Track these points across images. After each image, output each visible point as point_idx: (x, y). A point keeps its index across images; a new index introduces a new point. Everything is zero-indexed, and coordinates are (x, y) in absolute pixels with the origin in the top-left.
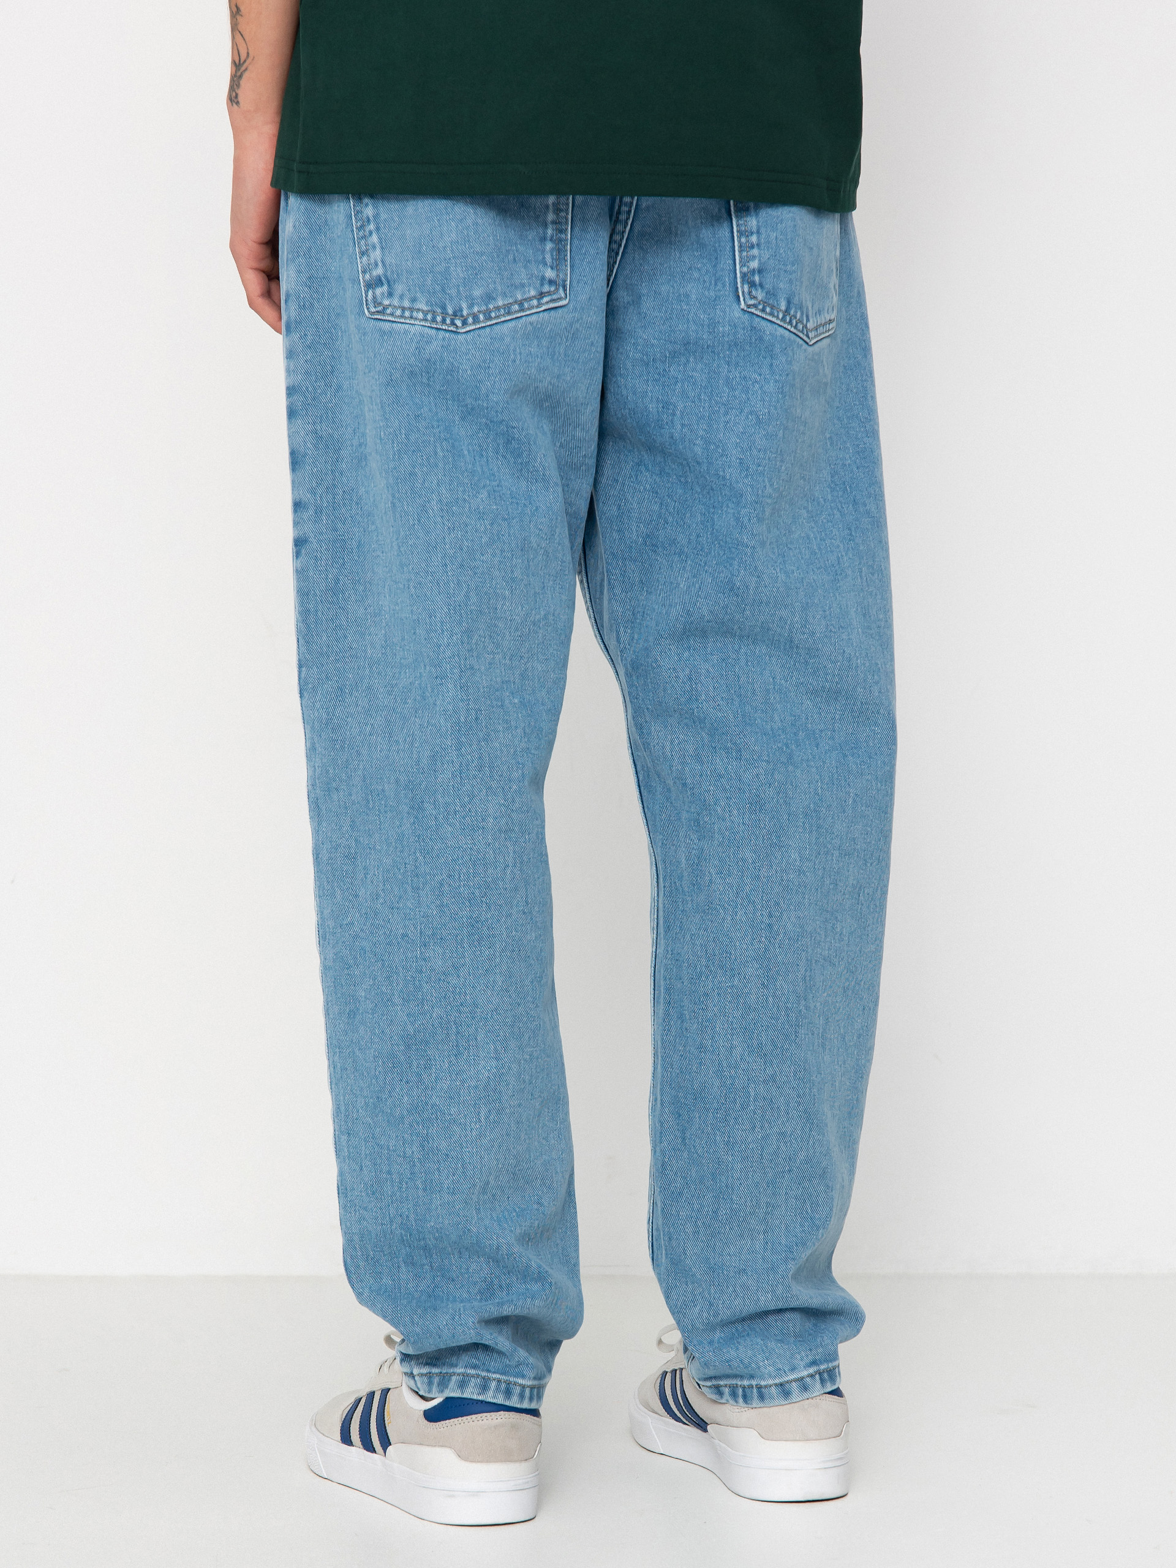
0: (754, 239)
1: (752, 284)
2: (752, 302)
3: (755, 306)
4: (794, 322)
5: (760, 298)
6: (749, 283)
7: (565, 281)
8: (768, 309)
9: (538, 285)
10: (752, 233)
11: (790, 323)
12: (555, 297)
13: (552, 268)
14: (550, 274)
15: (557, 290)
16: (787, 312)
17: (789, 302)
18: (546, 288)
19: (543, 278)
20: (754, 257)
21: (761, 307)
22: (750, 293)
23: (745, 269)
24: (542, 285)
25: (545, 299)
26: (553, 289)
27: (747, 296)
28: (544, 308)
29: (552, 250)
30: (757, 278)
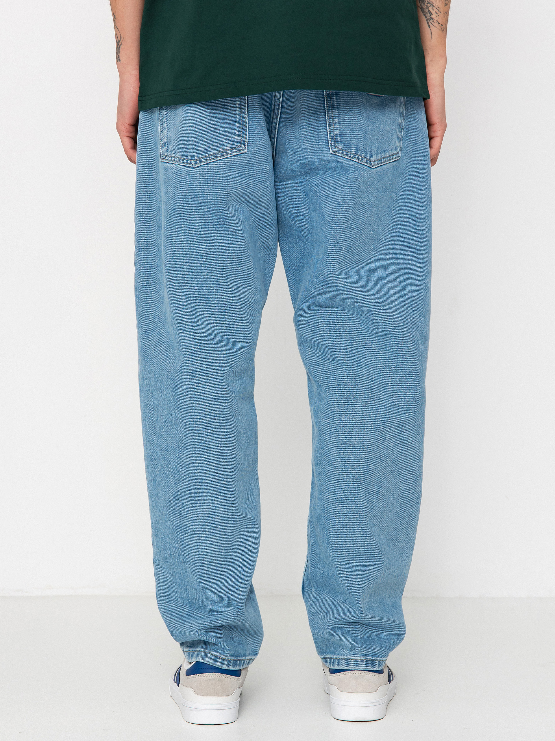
0: (336, 120)
1: (336, 141)
2: (336, 150)
3: (338, 152)
4: (360, 158)
5: (340, 148)
6: (334, 141)
7: (245, 141)
8: (345, 153)
9: (231, 144)
10: (335, 117)
11: (358, 158)
12: (240, 149)
13: (238, 135)
14: (237, 138)
15: (240, 146)
16: (356, 153)
17: (357, 149)
18: (235, 145)
19: (234, 140)
20: (337, 129)
21: (341, 152)
22: (335, 145)
23: (332, 134)
24: (233, 143)
25: (235, 150)
26: (238, 145)
27: (333, 147)
28: (234, 154)
29: (239, 126)
30: (339, 138)
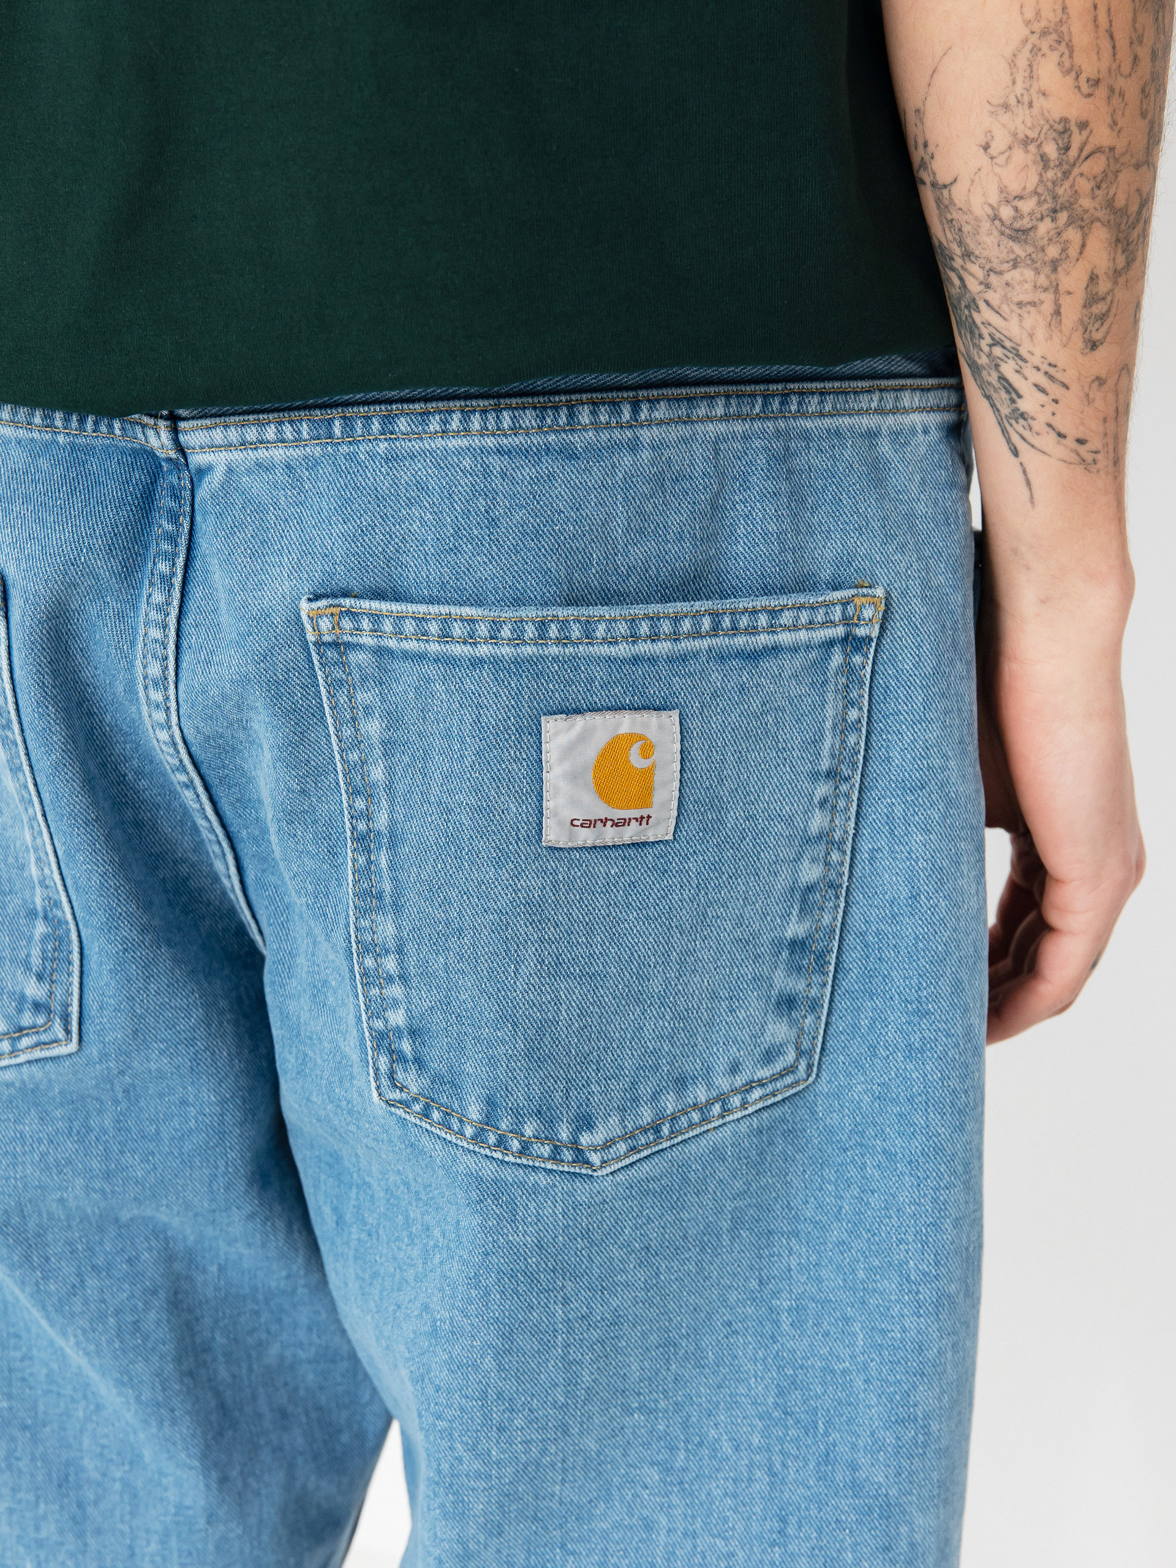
0: (390, 964)
1: (396, 1056)
2: (397, 1095)
3: (405, 1104)
4: (515, 1145)
5: (414, 1089)
6: (391, 1052)
7: (67, 1006)
8: (436, 1115)
9: (12, 1011)
10: (387, 952)
11: (501, 1143)
12: (44, 1037)
13: (40, 977)
14: (34, 990)
15: (47, 1027)
16: (489, 1120)
17: (491, 1103)
18: (27, 1019)
19: (22, 998)
20: (396, 1003)
21: (417, 1108)
22: (392, 1076)
23: (379, 1024)
24: (20, 1011)
25: (25, 1042)
26: (40, 1020)
27: (385, 1082)
28: (22, 1058)
29: (45, 938)
30: (406, 1046)
